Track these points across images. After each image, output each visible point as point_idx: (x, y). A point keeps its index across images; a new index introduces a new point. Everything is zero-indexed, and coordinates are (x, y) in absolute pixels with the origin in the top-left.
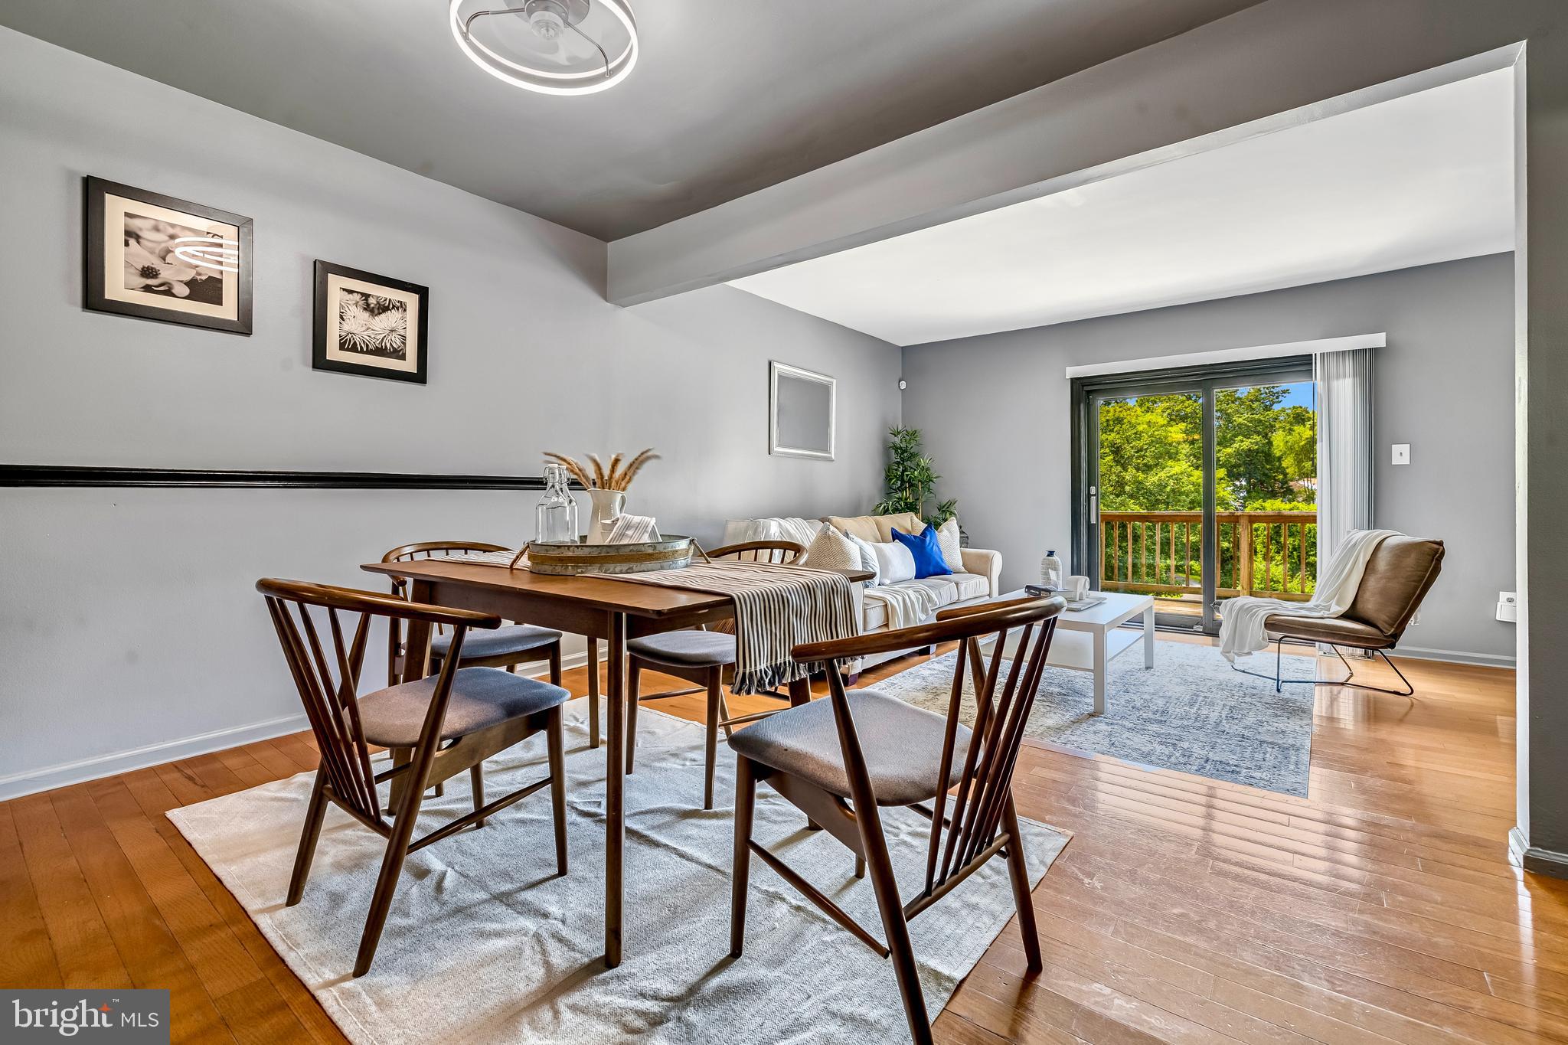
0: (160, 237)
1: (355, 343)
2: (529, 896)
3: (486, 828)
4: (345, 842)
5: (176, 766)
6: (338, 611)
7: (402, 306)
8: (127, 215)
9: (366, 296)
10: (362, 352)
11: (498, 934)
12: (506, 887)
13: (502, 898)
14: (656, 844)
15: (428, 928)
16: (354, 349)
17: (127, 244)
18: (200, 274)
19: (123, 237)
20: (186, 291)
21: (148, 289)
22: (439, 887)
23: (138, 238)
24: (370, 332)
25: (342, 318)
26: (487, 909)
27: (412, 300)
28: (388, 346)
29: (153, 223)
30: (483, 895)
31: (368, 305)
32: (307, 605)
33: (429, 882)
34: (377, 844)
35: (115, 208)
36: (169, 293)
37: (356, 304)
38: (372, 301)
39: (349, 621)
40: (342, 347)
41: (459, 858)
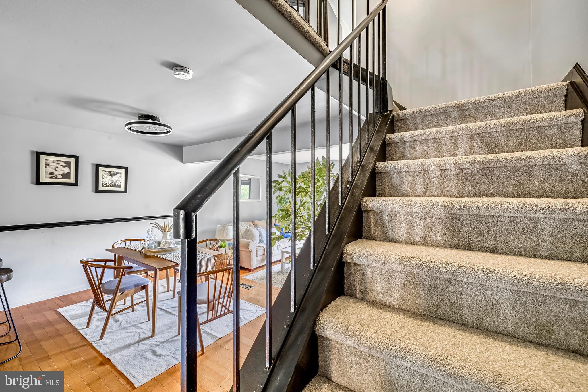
0: (55, 164)
1: (107, 185)
2: (140, 325)
3: (134, 312)
4: (100, 315)
5: (58, 298)
6: (96, 268)
7: (120, 173)
8: (46, 160)
9: (110, 172)
10: (109, 187)
11: (131, 332)
12: (136, 323)
13: (133, 326)
14: (173, 314)
15: (116, 331)
16: (106, 186)
17: (46, 167)
18: (64, 172)
19: (45, 165)
20: (61, 177)
21: (51, 178)
22: (120, 324)
23: (49, 165)
24: (111, 181)
25: (103, 178)
26: (130, 328)
27: (123, 171)
28: (116, 184)
29: (52, 161)
30: (130, 325)
31: (110, 174)
32: (90, 267)
33: (119, 323)
34: (105, 314)
35: (43, 158)
36: (57, 178)
37: (107, 174)
38: (112, 173)
39: (100, 270)
40: (103, 186)
41: (127, 318)
